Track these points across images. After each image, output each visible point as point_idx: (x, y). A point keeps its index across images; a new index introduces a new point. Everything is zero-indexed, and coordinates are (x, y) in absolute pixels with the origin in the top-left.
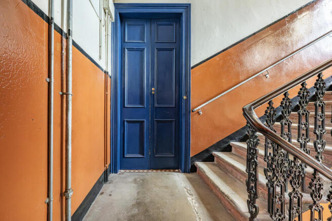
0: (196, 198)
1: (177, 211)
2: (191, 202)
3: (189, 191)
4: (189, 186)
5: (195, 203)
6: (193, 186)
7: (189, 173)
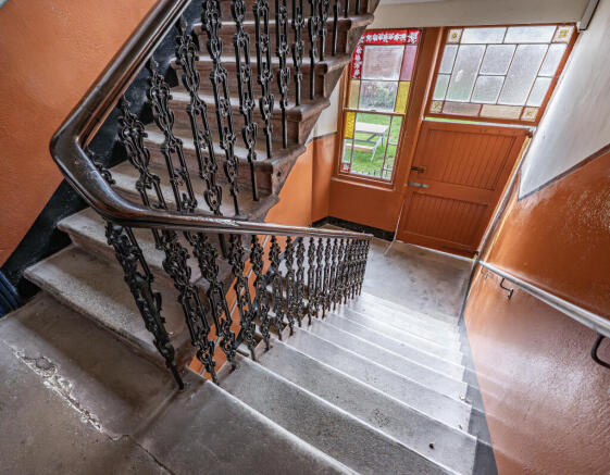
0: (63, 368)
1: (30, 440)
2: (55, 388)
3: (41, 363)
4: (35, 347)
5: (66, 383)
6: (47, 339)
7: (20, 305)
